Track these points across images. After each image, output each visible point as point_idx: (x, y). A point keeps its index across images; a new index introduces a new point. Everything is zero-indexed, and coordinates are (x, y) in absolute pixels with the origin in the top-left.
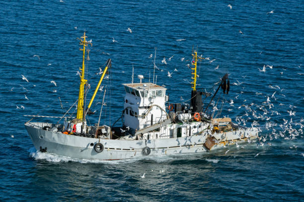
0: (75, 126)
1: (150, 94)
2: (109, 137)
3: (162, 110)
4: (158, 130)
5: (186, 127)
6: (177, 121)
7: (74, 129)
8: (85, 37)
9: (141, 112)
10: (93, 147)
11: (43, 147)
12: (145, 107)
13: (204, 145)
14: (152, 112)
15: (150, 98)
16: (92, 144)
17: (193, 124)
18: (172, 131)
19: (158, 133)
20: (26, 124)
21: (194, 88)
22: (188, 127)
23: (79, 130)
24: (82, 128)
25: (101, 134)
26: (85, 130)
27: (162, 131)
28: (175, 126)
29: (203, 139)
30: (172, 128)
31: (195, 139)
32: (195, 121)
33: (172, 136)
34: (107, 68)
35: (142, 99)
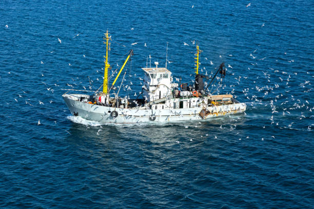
0: (100, 97)
1: (158, 76)
2: (126, 106)
3: (168, 88)
4: (164, 102)
5: (187, 101)
6: (179, 96)
7: (100, 100)
8: (107, 34)
9: (151, 89)
10: (110, 114)
11: (76, 113)
12: (155, 86)
13: (200, 115)
14: (160, 89)
15: (158, 80)
16: (109, 112)
17: (193, 99)
18: (175, 104)
19: (164, 105)
20: (63, 96)
21: (197, 73)
22: (189, 101)
23: (103, 101)
24: (106, 100)
25: (120, 104)
26: (107, 101)
27: (167, 103)
28: (177, 100)
29: (199, 110)
30: (175, 102)
31: (192, 110)
32: (195, 96)
33: (175, 107)
34: (129, 56)
35: (152, 79)
